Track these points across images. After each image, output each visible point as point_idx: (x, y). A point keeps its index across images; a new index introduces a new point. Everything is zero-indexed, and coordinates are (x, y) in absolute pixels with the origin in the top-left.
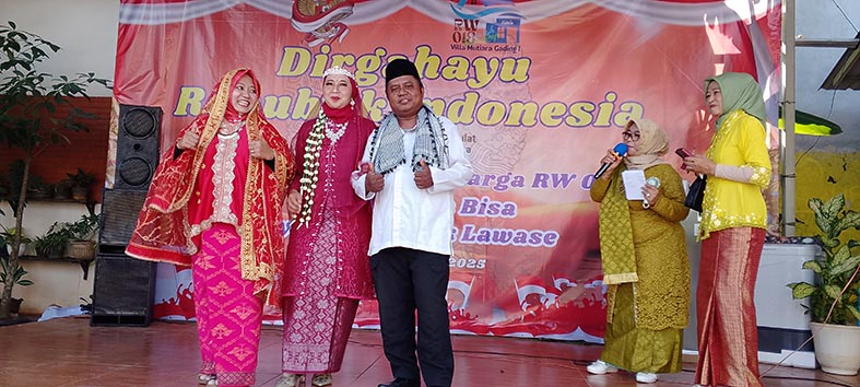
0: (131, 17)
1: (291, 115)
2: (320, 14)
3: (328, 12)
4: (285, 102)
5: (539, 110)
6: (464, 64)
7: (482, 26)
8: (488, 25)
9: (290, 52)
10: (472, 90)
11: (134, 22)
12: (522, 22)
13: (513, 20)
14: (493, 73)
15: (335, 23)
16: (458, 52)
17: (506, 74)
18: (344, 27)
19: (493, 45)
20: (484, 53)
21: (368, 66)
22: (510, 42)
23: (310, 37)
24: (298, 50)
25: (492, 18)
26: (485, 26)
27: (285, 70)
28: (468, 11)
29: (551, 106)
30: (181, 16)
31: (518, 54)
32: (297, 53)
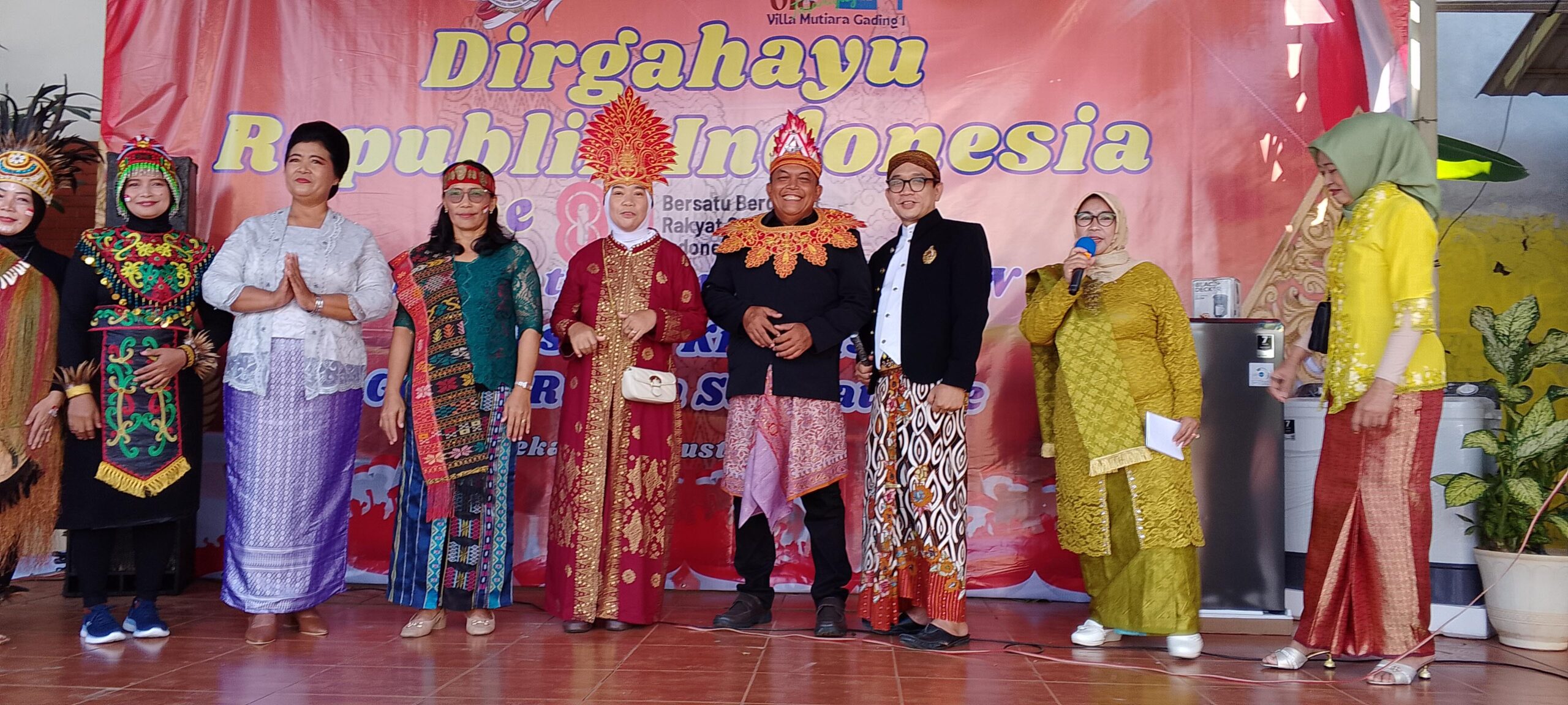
5: (947, 142)
6: (794, 51)
9: (448, 41)
10: (811, 106)
14: (852, 68)
16: (781, 30)
17: (878, 70)
19: (850, 13)
21: (603, 65)
22: (885, 9)
23: (487, 9)
24: (467, 38)
29: (969, 132)
31: (901, 31)
32: (461, 42)
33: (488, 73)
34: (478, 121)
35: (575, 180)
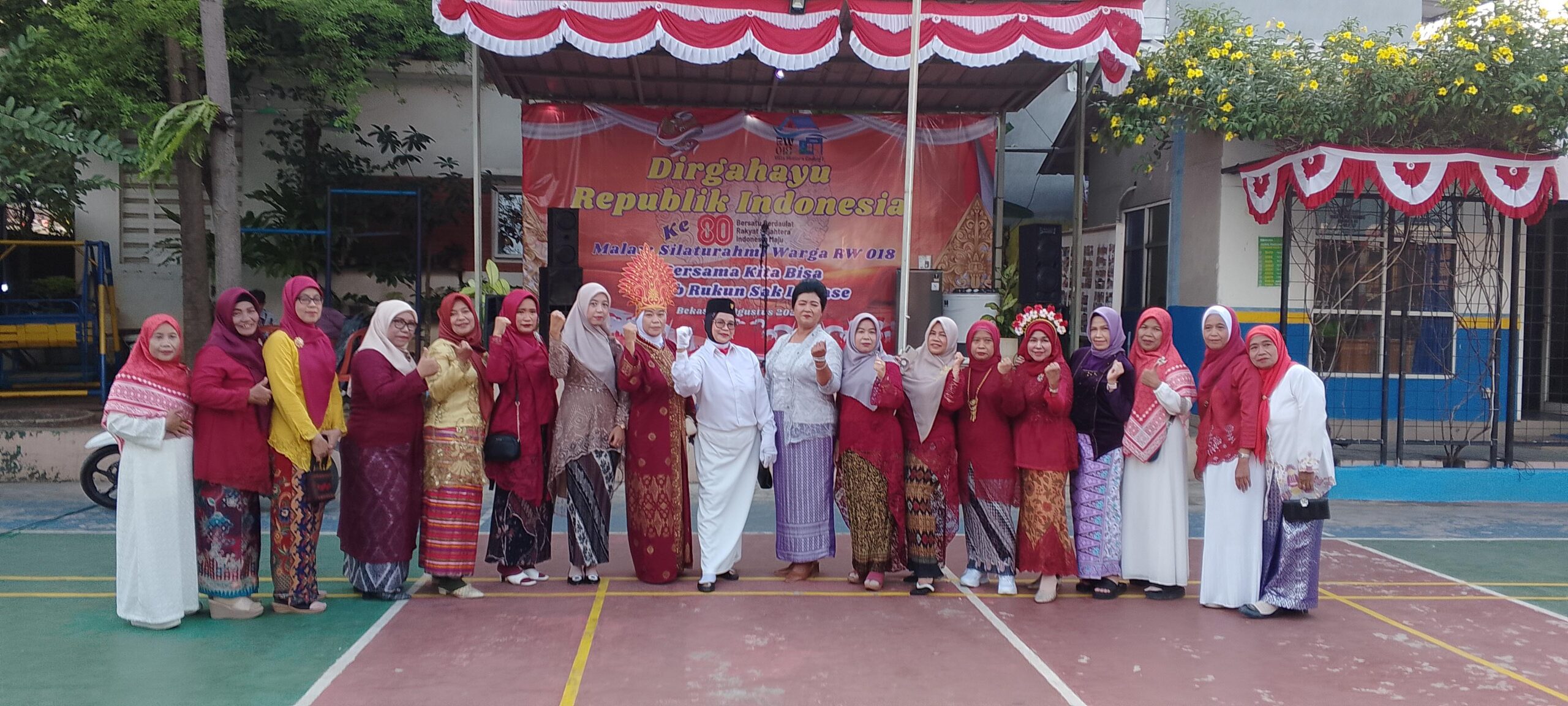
0: (534, 133)
1: (658, 208)
2: (679, 133)
3: (684, 131)
4: (654, 198)
5: (837, 204)
6: (784, 170)
7: (796, 143)
8: (801, 142)
9: (657, 161)
10: (790, 189)
11: (535, 137)
12: (824, 140)
13: (818, 139)
14: (804, 177)
15: (688, 139)
16: (782, 162)
17: (814, 178)
18: (696, 143)
19: (804, 156)
20: (797, 162)
21: (714, 171)
22: (817, 154)
23: (671, 150)
24: (664, 160)
25: (804, 136)
26: (798, 143)
27: (653, 174)
28: (786, 132)
29: (845, 201)
30: (573, 133)
31: (822, 163)
32: (662, 162)
33: (672, 174)
34: (668, 191)
35: (704, 214)
